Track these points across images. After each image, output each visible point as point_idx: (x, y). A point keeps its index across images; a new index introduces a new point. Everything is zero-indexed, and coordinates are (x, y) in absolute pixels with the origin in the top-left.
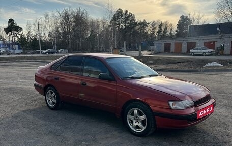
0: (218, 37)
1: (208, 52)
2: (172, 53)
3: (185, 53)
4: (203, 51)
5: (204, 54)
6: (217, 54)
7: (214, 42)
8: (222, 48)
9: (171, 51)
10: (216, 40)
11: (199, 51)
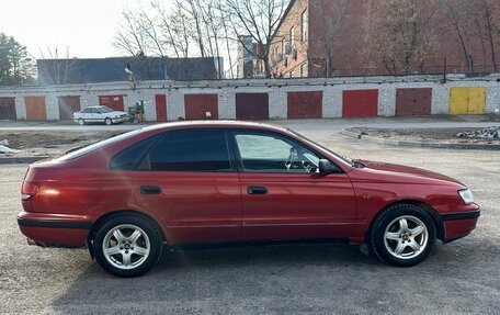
0: (128, 87)
1: (116, 118)
2: (22, 120)
3: (55, 120)
4: (104, 115)
5: (108, 122)
6: (131, 121)
7: (121, 97)
8: (140, 109)
9: (18, 117)
10: (124, 93)
11: (96, 116)
